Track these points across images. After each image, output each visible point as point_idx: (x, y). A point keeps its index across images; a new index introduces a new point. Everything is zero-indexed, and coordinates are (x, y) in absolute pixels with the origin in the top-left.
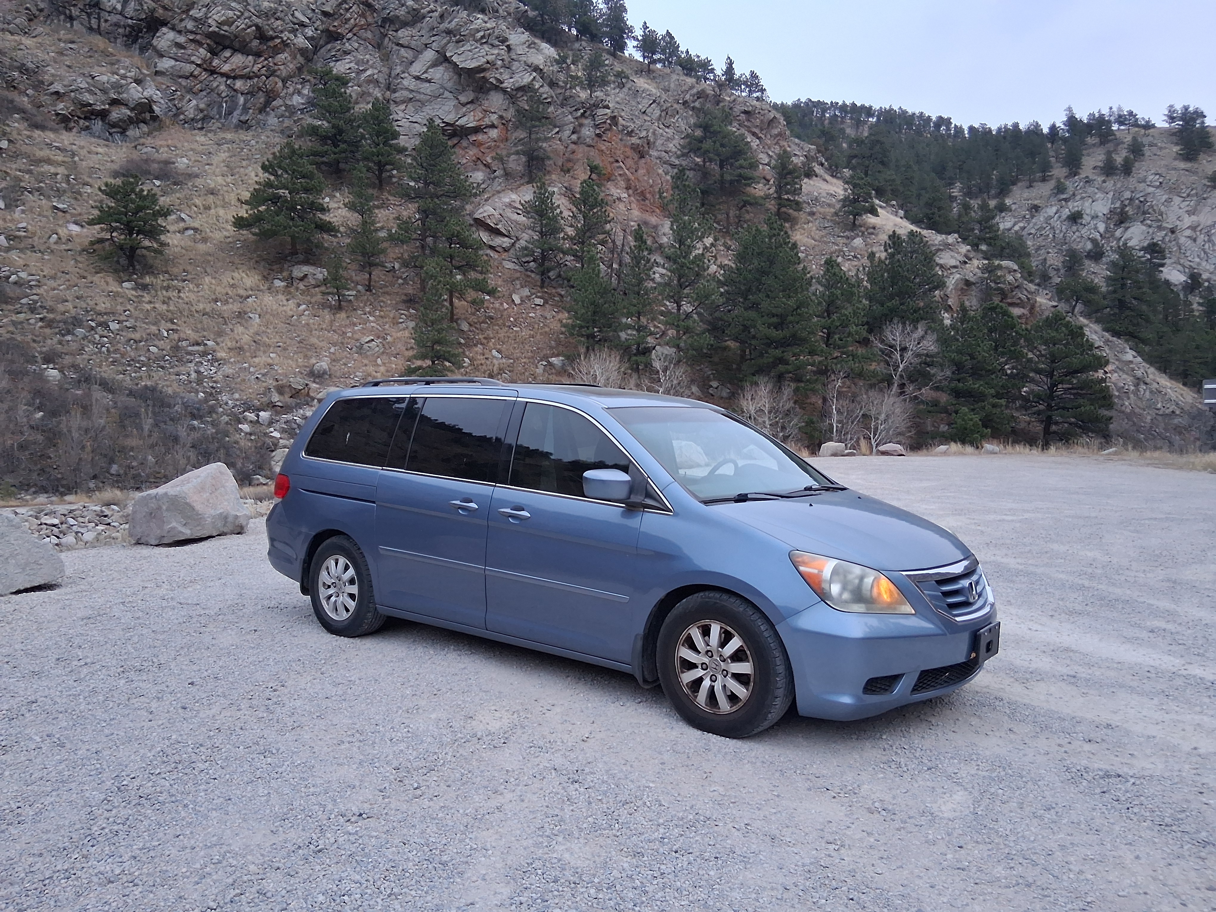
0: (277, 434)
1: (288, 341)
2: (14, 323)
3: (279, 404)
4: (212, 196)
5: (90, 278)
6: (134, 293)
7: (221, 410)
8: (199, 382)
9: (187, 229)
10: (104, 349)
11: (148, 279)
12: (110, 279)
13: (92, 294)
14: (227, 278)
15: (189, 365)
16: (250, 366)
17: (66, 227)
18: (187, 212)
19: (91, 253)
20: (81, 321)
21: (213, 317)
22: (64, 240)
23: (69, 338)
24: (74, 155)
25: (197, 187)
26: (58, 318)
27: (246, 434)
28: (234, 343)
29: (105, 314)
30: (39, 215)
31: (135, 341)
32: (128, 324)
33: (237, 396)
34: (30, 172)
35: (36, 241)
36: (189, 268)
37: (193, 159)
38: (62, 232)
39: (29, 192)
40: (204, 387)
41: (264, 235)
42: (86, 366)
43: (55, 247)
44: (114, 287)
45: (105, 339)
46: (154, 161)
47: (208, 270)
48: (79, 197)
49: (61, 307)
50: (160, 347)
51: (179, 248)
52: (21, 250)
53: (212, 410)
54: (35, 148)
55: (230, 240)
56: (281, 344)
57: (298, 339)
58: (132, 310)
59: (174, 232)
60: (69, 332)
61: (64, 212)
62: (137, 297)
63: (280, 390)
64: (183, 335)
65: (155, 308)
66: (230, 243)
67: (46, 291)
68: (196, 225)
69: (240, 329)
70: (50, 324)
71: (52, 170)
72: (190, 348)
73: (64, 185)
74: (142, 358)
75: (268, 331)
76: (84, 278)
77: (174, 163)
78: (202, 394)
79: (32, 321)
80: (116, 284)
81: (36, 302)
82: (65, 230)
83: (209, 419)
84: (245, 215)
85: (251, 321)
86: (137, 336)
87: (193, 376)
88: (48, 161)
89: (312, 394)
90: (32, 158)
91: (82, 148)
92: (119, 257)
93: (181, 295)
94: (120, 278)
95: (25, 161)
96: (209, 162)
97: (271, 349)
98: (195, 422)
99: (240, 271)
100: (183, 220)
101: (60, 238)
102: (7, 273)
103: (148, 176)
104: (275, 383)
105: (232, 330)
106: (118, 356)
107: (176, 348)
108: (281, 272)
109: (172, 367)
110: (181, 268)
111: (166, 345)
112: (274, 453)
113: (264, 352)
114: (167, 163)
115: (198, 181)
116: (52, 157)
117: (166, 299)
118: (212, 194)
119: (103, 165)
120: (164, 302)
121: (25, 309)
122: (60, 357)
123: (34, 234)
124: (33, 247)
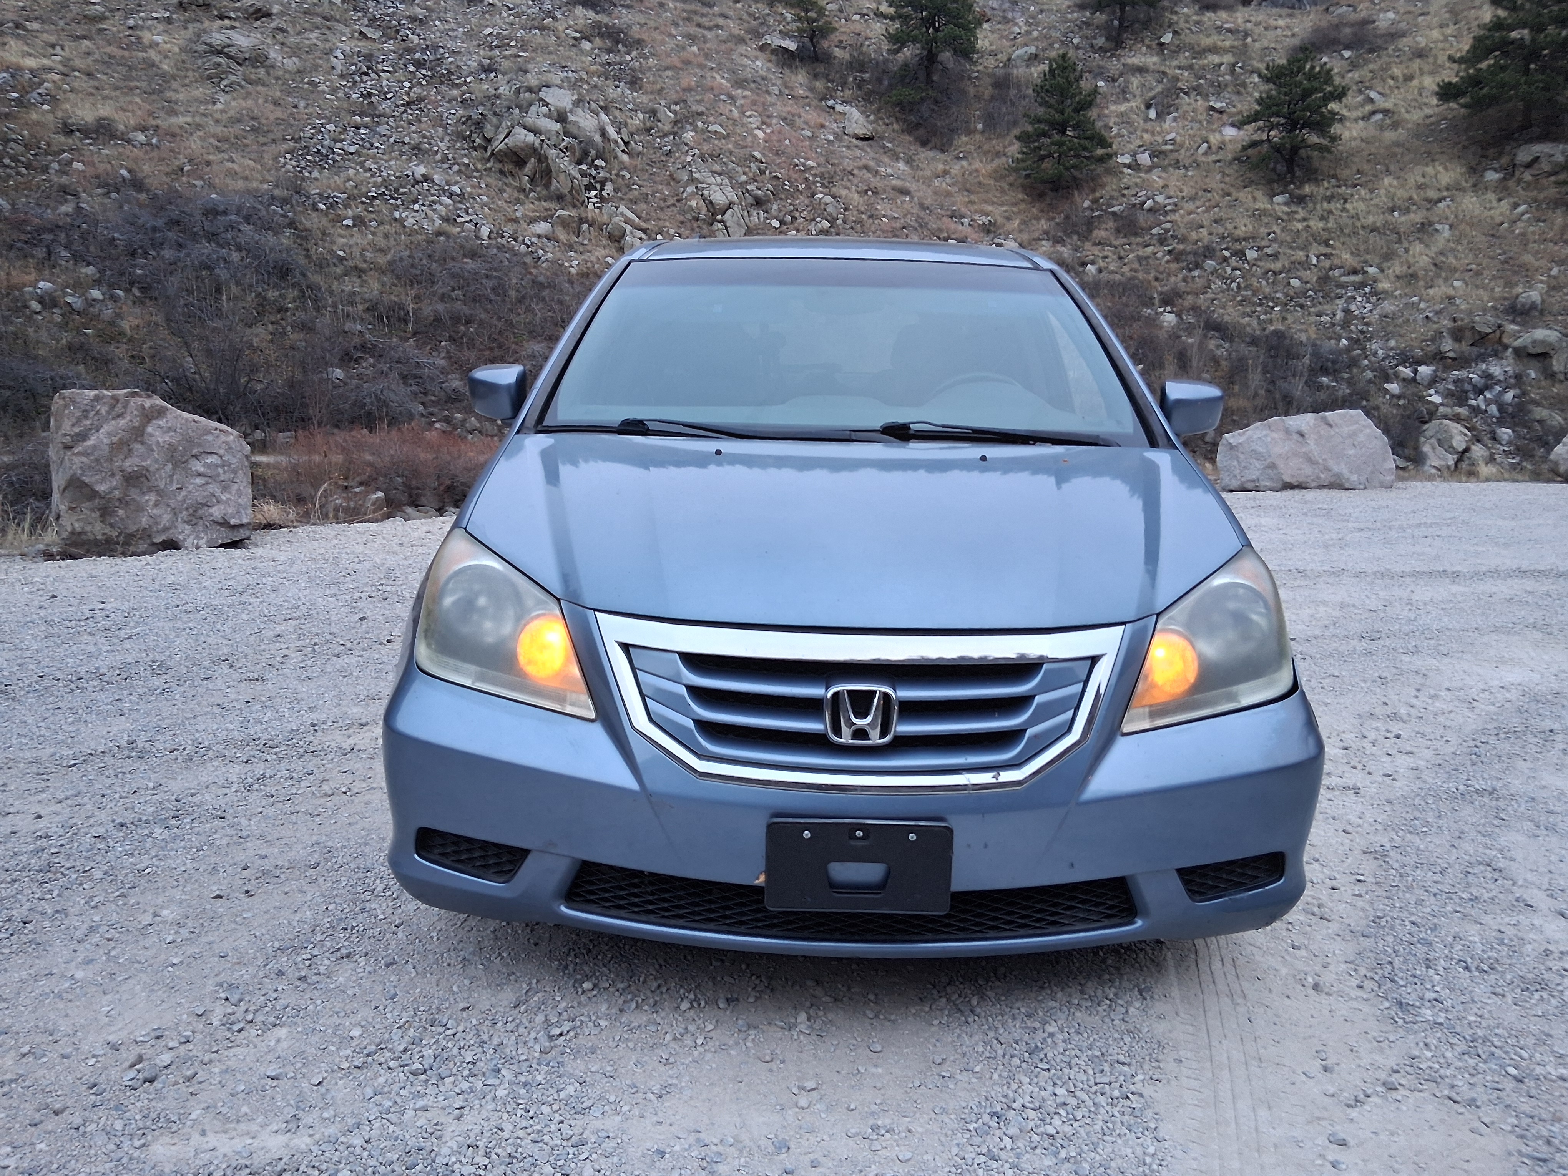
0: (1437, 399)
1: (1485, 262)
2: (1139, 259)
3: (1451, 354)
4: (1418, 60)
5: (1235, 194)
6: (1286, 209)
7: (1366, 362)
8: (1346, 324)
9: (1374, 113)
10: (1234, 285)
11: (1307, 189)
12: (1259, 194)
13: (1235, 215)
14: (1414, 177)
15: (1338, 301)
16: (1420, 300)
17: (1220, 132)
18: (1380, 89)
19: (1243, 162)
20: (1214, 250)
21: (1385, 234)
22: (1214, 149)
23: (1196, 273)
24: (1247, 35)
25: (1400, 50)
26: (1188, 249)
27: (1393, 396)
28: (1405, 268)
29: (1245, 239)
30: (1191, 121)
31: (1275, 273)
32: (1269, 251)
33: (1392, 343)
34: (1190, 67)
35: (1182, 155)
36: (1366, 167)
37: (1402, 11)
38: (1214, 139)
39: (1185, 93)
40: (1351, 331)
41: (1477, 106)
42: (1209, 308)
43: (1203, 159)
44: (1262, 203)
45: (1238, 272)
46: (1345, 25)
47: (1392, 168)
48: (1242, 90)
49: (1194, 235)
50: (1305, 279)
51: (1358, 142)
52: (1164, 169)
53: (1353, 363)
54: (1201, 36)
55: (1433, 119)
56: (1474, 266)
57: (1502, 258)
58: (1278, 231)
59: (1356, 120)
60: (1197, 266)
61: (1221, 113)
62: (1287, 214)
63: (1457, 334)
64: (1336, 262)
65: (1308, 226)
66: (1432, 124)
67: (1182, 217)
68: (1388, 105)
69: (1418, 247)
70: (1175, 255)
71: (1216, 59)
72: (1344, 279)
73: (1227, 77)
74: (1279, 295)
75: (1459, 248)
76: (1229, 195)
77: (1374, 22)
78: (1345, 341)
79: (1159, 255)
80: (1266, 199)
81: (1167, 231)
82: (1218, 136)
83: (1346, 376)
84: (1455, 80)
85: (1437, 236)
86: (1277, 266)
87: (1338, 317)
88: (1214, 50)
89: (1506, 340)
90: (1197, 48)
91: (1257, 24)
92: (1276, 163)
93: (1348, 206)
94: (1272, 190)
95: (1187, 54)
96: (1425, 10)
97: (1457, 275)
98: (1325, 379)
99: (1437, 163)
100: (1371, 101)
101: (1209, 148)
102: (1143, 198)
103: (1335, 48)
104: (1451, 325)
105: (1407, 250)
106: (1249, 293)
107: (1324, 279)
108: (1497, 158)
109: (1314, 306)
110: (1355, 169)
111: (1311, 276)
112: (1427, 426)
113: (1446, 280)
114: (1367, 22)
115: (1404, 43)
116: (1219, 43)
117: (1325, 214)
118: (1420, 56)
119: (1280, 42)
120: (1322, 218)
121: (1154, 241)
122: (1181, 297)
123: (1181, 146)
124: (1178, 162)
